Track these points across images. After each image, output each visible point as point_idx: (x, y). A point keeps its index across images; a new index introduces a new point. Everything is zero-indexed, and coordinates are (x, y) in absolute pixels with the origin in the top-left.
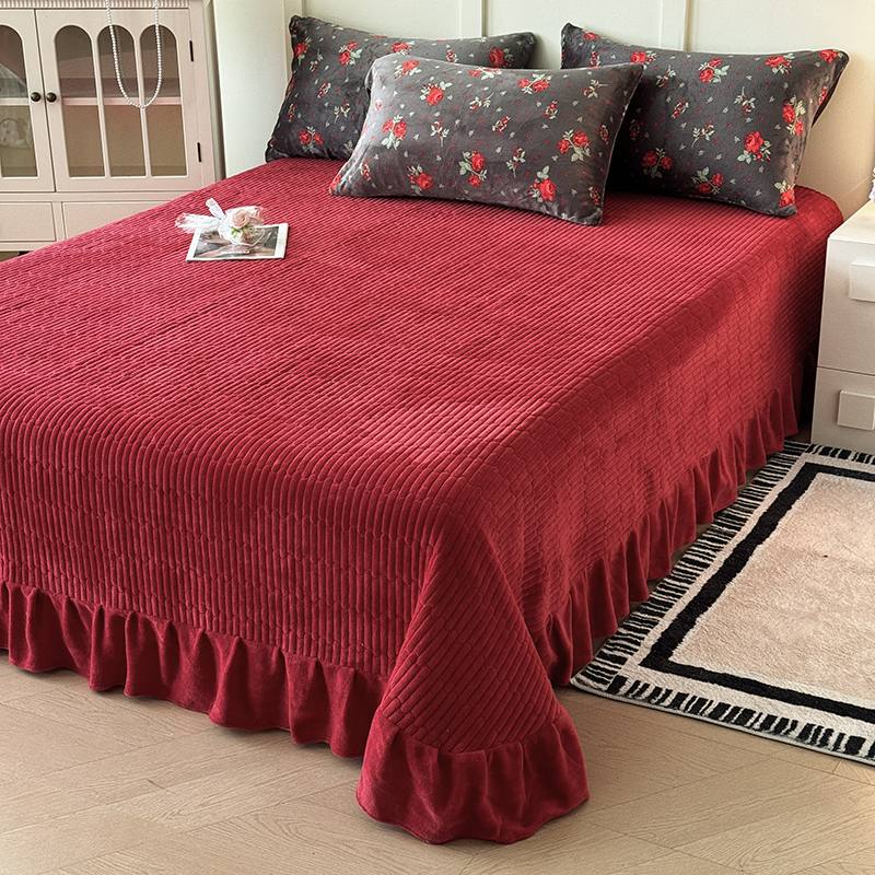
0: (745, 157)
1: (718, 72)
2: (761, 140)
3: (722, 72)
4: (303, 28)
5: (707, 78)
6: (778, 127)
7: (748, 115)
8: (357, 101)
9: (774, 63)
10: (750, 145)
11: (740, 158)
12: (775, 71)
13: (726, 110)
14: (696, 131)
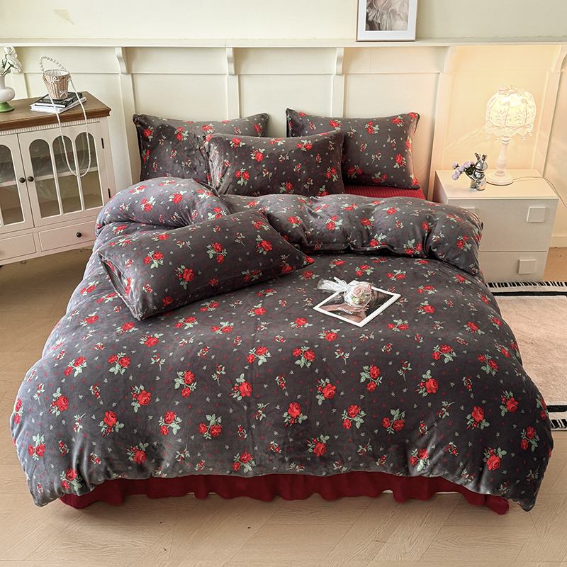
0: (397, 166)
2: (402, 158)
3: (376, 128)
4: (143, 121)
5: (371, 131)
6: (406, 151)
7: (394, 147)
8: (195, 159)
10: (398, 160)
12: (398, 125)
13: (385, 146)
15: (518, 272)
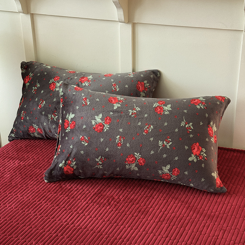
0: (192, 158)
1: (166, 108)
2: (200, 148)
3: (168, 108)
5: (160, 111)
6: (207, 140)
7: (191, 133)
9: (196, 103)
10: (195, 151)
11: (190, 159)
12: (198, 107)
13: (177, 130)
14: (160, 143)
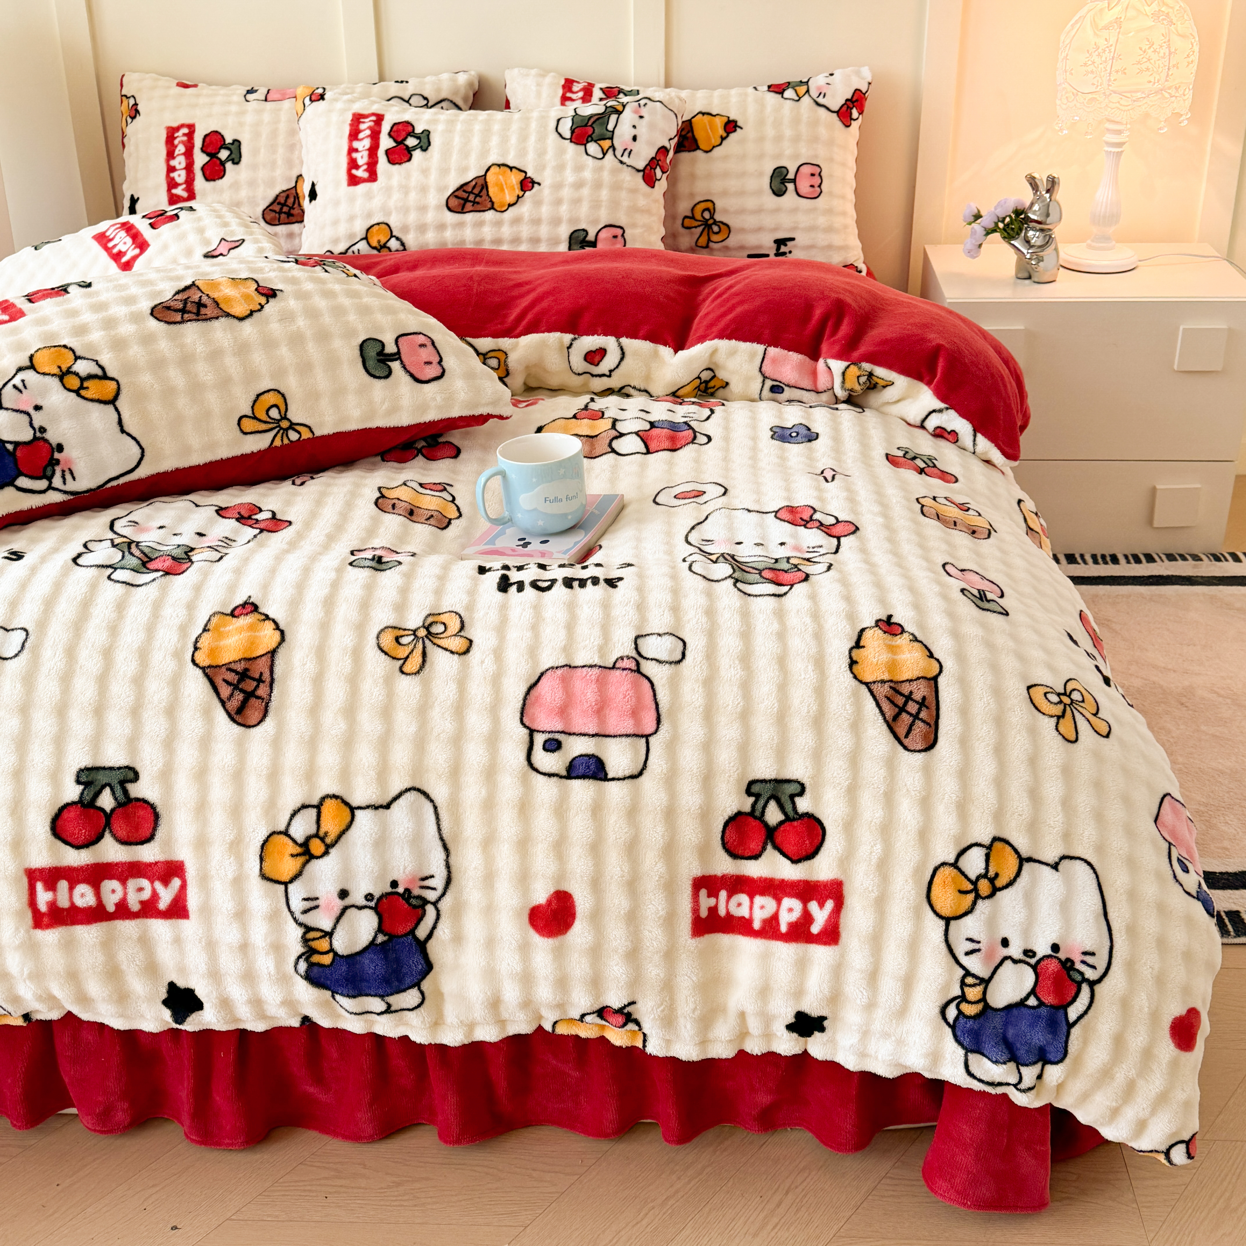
15: (1150, 520)
